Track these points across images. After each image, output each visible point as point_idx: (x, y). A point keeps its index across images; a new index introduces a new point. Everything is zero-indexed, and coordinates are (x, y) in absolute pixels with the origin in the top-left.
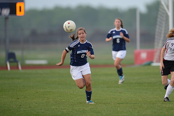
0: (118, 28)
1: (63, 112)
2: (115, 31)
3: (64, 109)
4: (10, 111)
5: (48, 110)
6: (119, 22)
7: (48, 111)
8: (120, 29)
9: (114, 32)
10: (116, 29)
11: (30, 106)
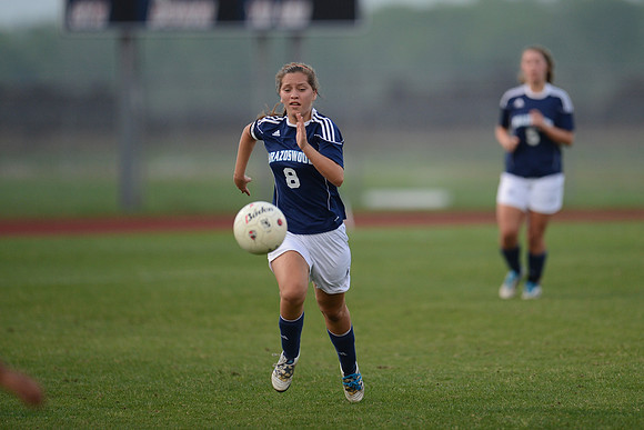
0: (537, 85)
1: (502, 385)
2: (524, 97)
3: (506, 375)
4: (306, 384)
5: (447, 379)
6: (537, 62)
7: (448, 382)
8: (541, 88)
9: (519, 104)
10: (527, 90)
11: (383, 365)
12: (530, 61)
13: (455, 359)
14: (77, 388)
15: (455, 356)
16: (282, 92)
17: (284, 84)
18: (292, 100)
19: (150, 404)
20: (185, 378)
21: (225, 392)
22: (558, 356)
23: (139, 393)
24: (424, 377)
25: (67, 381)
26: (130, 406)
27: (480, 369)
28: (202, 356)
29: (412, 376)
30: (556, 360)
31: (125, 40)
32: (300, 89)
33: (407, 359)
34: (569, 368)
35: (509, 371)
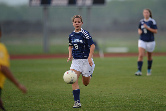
0: (147, 18)
1: (142, 98)
7: (128, 97)
11: (111, 93)
12: (145, 12)
13: (130, 91)
14: (32, 98)
15: (130, 90)
16: (74, 23)
17: (75, 21)
18: (76, 25)
19: (51, 103)
20: (60, 96)
21: (70, 100)
22: (156, 90)
23: (48, 100)
24: (121, 96)
25: (29, 97)
26: (46, 103)
27: (136, 94)
28: (64, 90)
29: (118, 95)
30: (156, 91)
31: (45, 9)
32: (79, 22)
33: (117, 91)
34: (159, 94)
35: (144, 94)
